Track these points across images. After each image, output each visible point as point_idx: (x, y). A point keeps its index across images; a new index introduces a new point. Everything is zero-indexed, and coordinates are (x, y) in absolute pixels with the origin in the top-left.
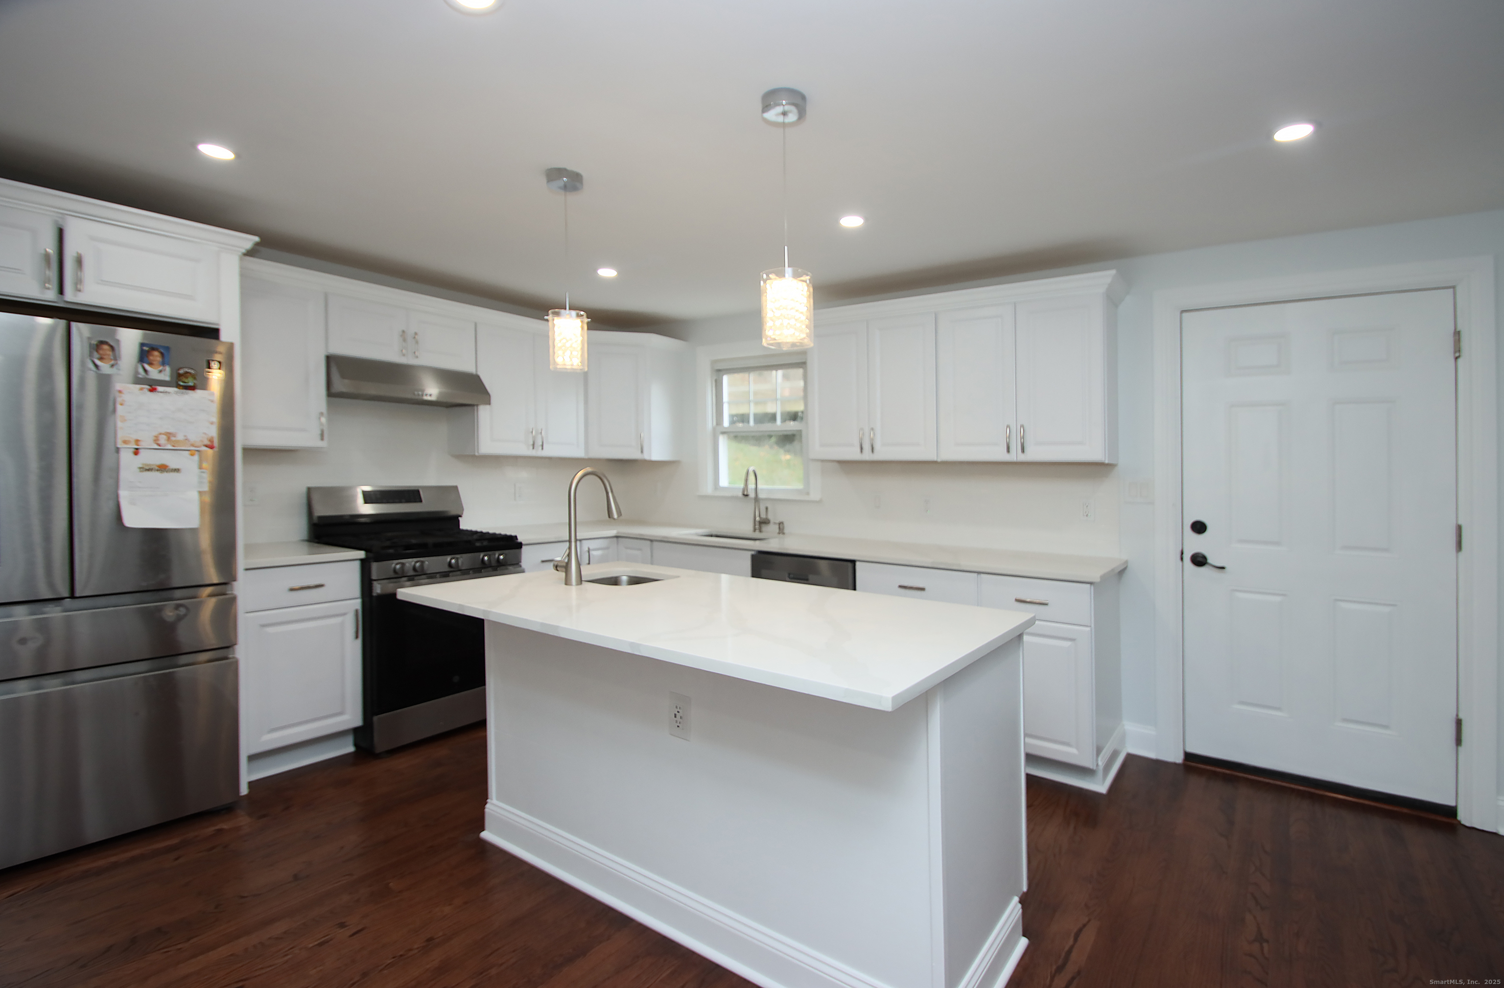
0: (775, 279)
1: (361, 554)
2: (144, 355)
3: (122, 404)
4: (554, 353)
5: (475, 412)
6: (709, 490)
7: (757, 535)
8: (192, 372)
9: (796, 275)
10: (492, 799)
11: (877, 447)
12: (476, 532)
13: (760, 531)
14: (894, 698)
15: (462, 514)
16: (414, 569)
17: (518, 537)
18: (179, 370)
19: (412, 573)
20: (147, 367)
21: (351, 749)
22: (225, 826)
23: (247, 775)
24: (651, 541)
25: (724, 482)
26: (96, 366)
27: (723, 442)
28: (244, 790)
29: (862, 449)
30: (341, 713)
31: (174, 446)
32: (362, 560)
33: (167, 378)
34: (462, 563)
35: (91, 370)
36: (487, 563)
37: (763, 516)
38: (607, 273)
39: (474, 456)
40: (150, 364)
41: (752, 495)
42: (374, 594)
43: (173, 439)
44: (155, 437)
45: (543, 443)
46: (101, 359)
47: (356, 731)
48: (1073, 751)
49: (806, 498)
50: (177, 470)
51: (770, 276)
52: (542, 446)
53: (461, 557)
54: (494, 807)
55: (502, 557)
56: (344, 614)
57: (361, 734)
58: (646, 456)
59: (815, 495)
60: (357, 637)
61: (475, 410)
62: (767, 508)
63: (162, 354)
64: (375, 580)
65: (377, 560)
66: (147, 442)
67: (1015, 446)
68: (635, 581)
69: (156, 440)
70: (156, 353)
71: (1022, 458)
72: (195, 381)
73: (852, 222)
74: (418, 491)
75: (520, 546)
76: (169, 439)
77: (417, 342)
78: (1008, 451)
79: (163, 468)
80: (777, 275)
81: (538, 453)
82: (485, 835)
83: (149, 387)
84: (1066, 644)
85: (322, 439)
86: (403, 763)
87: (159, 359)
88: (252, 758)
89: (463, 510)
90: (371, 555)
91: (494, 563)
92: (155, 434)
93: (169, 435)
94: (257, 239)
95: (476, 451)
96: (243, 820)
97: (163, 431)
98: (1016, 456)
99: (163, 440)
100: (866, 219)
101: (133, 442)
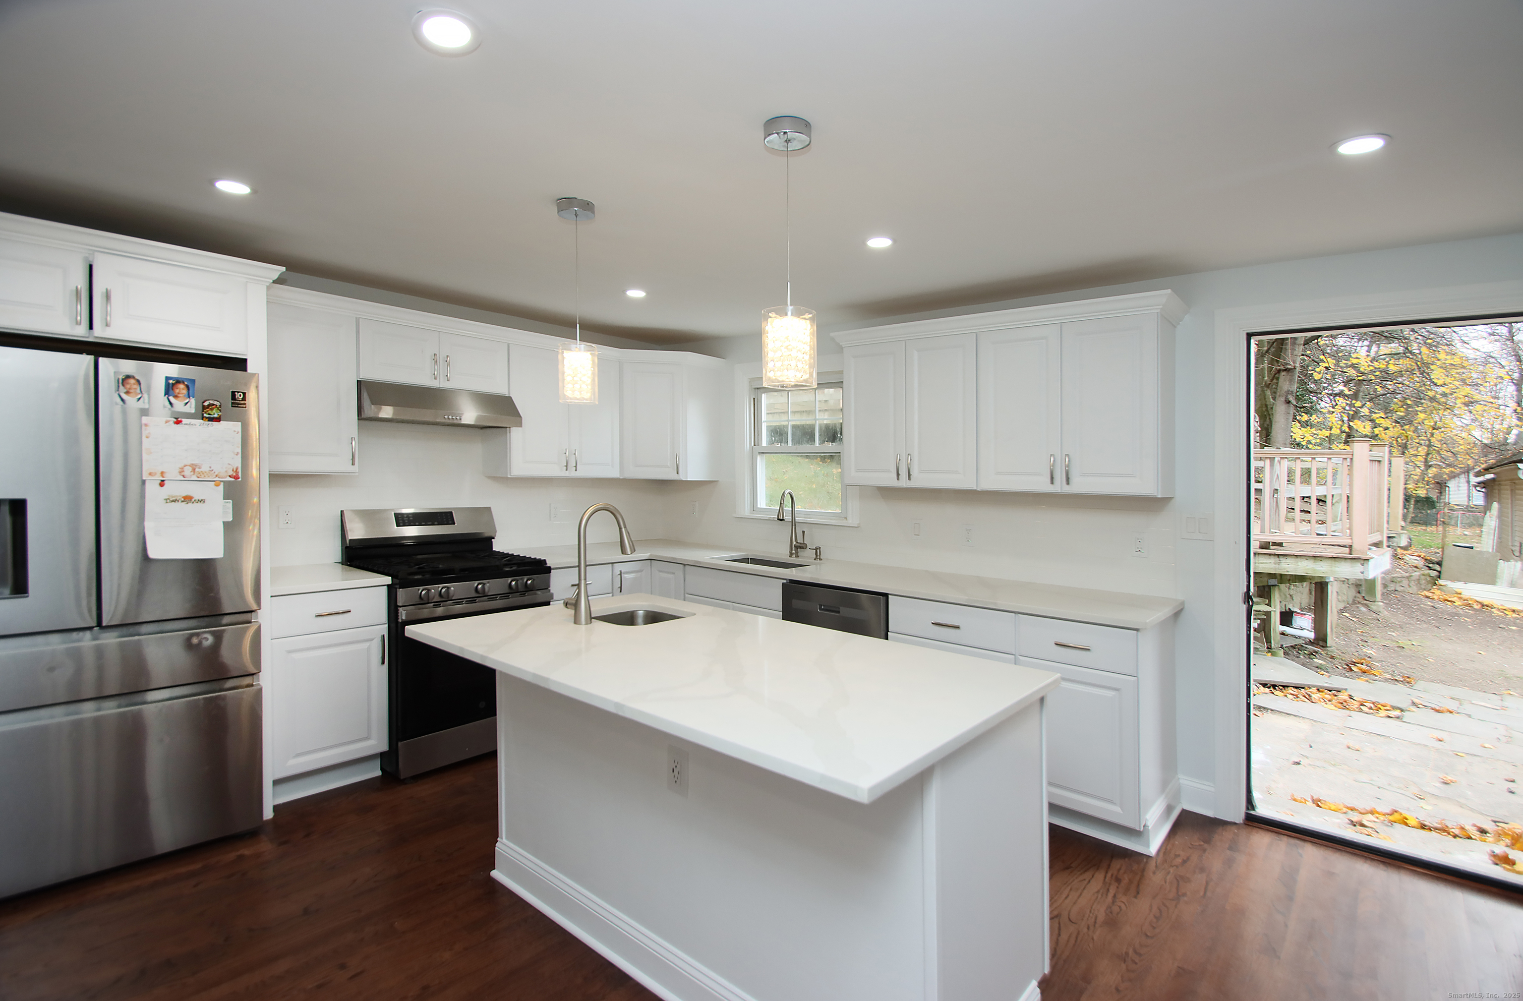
0: (775, 317)
1: (388, 580)
2: (170, 387)
3: (147, 437)
4: (564, 386)
5: (508, 433)
6: (746, 512)
7: (794, 560)
8: (218, 404)
9: (798, 313)
10: (502, 838)
11: (915, 473)
12: (507, 555)
13: (797, 556)
14: (872, 789)
15: (495, 536)
16: (440, 594)
17: (547, 562)
18: (204, 402)
19: (437, 599)
20: (171, 398)
21: (379, 773)
22: (246, 852)
23: (271, 800)
24: (684, 565)
25: (762, 503)
26: (123, 400)
27: (760, 462)
28: (268, 813)
29: (898, 475)
30: (367, 738)
31: (198, 477)
32: (388, 586)
33: (193, 411)
34: (489, 587)
35: (117, 404)
36: (514, 587)
37: (800, 540)
38: (636, 294)
39: (507, 478)
40: (176, 397)
41: (788, 518)
42: (400, 620)
43: (197, 470)
44: (180, 469)
45: (576, 464)
46: (127, 393)
47: (382, 755)
48: (1117, 809)
49: (844, 523)
50: (202, 501)
51: (770, 314)
52: (576, 467)
53: (488, 582)
54: (504, 846)
55: (529, 582)
56: (372, 640)
57: (387, 758)
58: (682, 477)
59: (852, 521)
60: (383, 663)
61: (508, 432)
62: (804, 532)
63: (188, 387)
64: (400, 607)
65: (403, 586)
66: (172, 473)
67: (1060, 476)
68: (654, 618)
69: (181, 471)
70: (182, 386)
71: (1067, 489)
72: (220, 413)
73: (879, 243)
74: (452, 512)
75: (548, 570)
76: (194, 470)
77: (448, 365)
78: (1052, 483)
79: (188, 499)
80: (776, 314)
81: (572, 474)
82: (495, 874)
83: (175, 420)
84: (1110, 693)
85: (353, 464)
86: (425, 790)
87: (185, 392)
88: (276, 783)
89: (496, 532)
90: (397, 581)
91: (521, 588)
92: (181, 465)
93: (194, 468)
94: (284, 269)
95: (509, 474)
96: (265, 846)
97: (189, 463)
98: (1060, 487)
99: (188, 471)
100: (895, 241)
101: (159, 474)
